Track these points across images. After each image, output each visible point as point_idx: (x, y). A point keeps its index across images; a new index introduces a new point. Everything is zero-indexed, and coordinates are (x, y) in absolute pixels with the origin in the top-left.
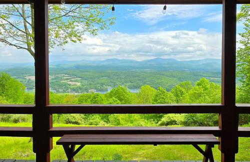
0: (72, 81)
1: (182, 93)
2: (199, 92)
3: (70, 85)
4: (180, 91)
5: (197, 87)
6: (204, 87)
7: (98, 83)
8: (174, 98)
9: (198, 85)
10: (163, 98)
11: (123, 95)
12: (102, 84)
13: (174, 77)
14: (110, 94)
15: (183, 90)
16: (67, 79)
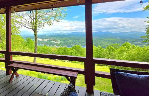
0: (56, 42)
1: (113, 50)
2: (124, 49)
3: (55, 43)
4: (112, 49)
5: (123, 47)
6: (128, 47)
7: (68, 43)
8: (108, 52)
9: (123, 46)
10: (101, 52)
11: (79, 49)
12: (70, 44)
13: (110, 41)
14: (72, 48)
15: (114, 48)
16: (54, 41)
